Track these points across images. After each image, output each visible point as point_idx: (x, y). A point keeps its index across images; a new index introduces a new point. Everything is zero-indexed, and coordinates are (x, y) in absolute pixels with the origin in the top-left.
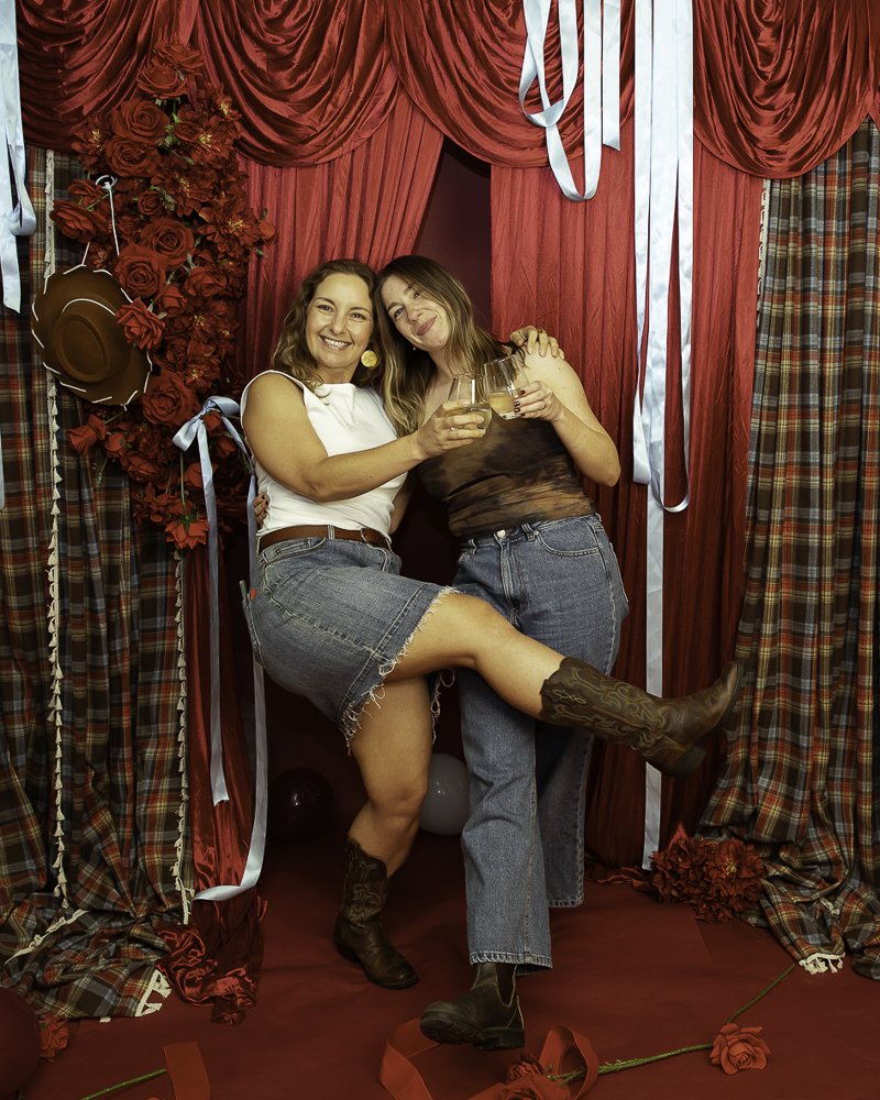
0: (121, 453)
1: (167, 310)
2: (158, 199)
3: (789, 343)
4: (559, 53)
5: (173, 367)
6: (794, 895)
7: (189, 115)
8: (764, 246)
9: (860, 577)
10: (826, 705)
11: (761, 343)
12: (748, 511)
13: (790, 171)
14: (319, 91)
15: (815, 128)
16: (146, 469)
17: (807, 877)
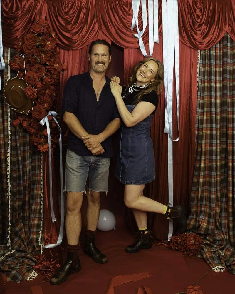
0: (27, 127)
1: (38, 88)
2: (36, 59)
3: (206, 94)
4: (142, 18)
5: (40, 103)
6: (211, 249)
7: (44, 37)
8: (199, 68)
9: (228, 159)
10: (219, 195)
11: (199, 94)
12: (196, 141)
13: (205, 47)
14: (78, 30)
15: (212, 36)
16: (33, 131)
17: (215, 244)
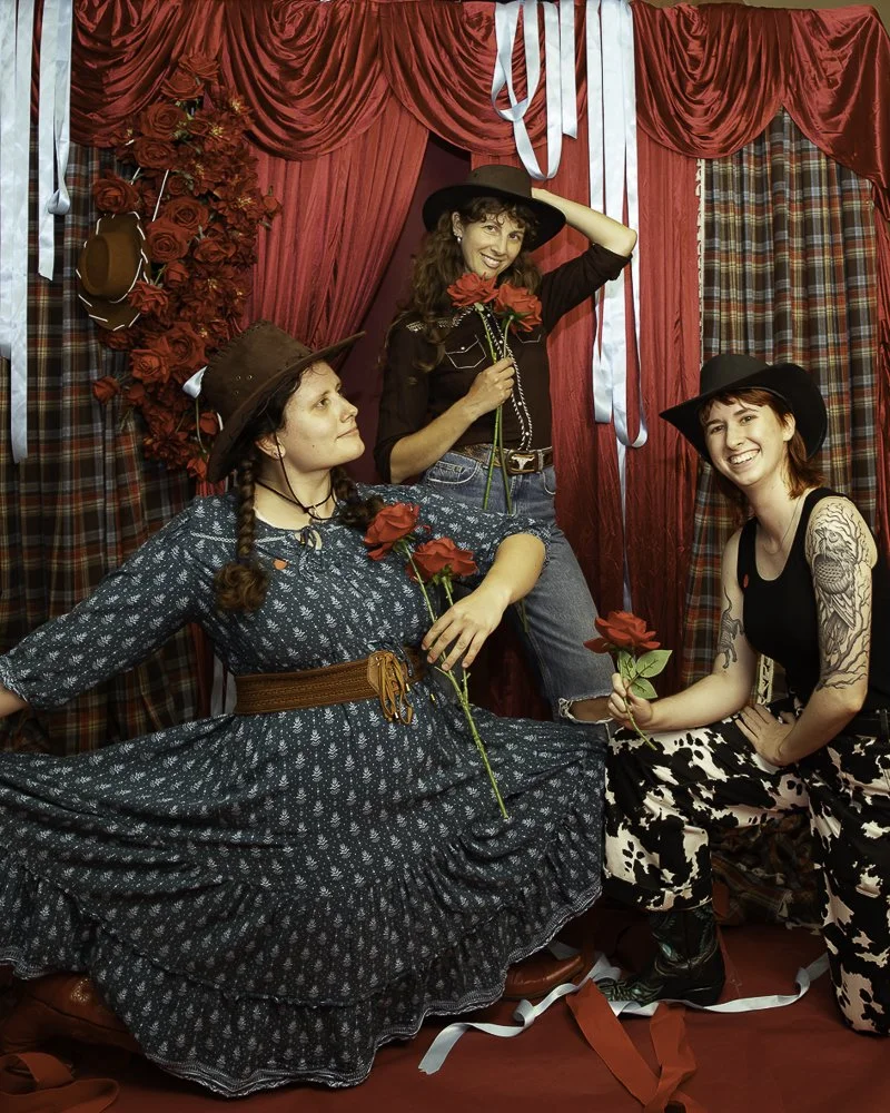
0: (140, 401)
4: (525, 62)
8: (702, 214)
13: (720, 152)
15: (739, 119)
